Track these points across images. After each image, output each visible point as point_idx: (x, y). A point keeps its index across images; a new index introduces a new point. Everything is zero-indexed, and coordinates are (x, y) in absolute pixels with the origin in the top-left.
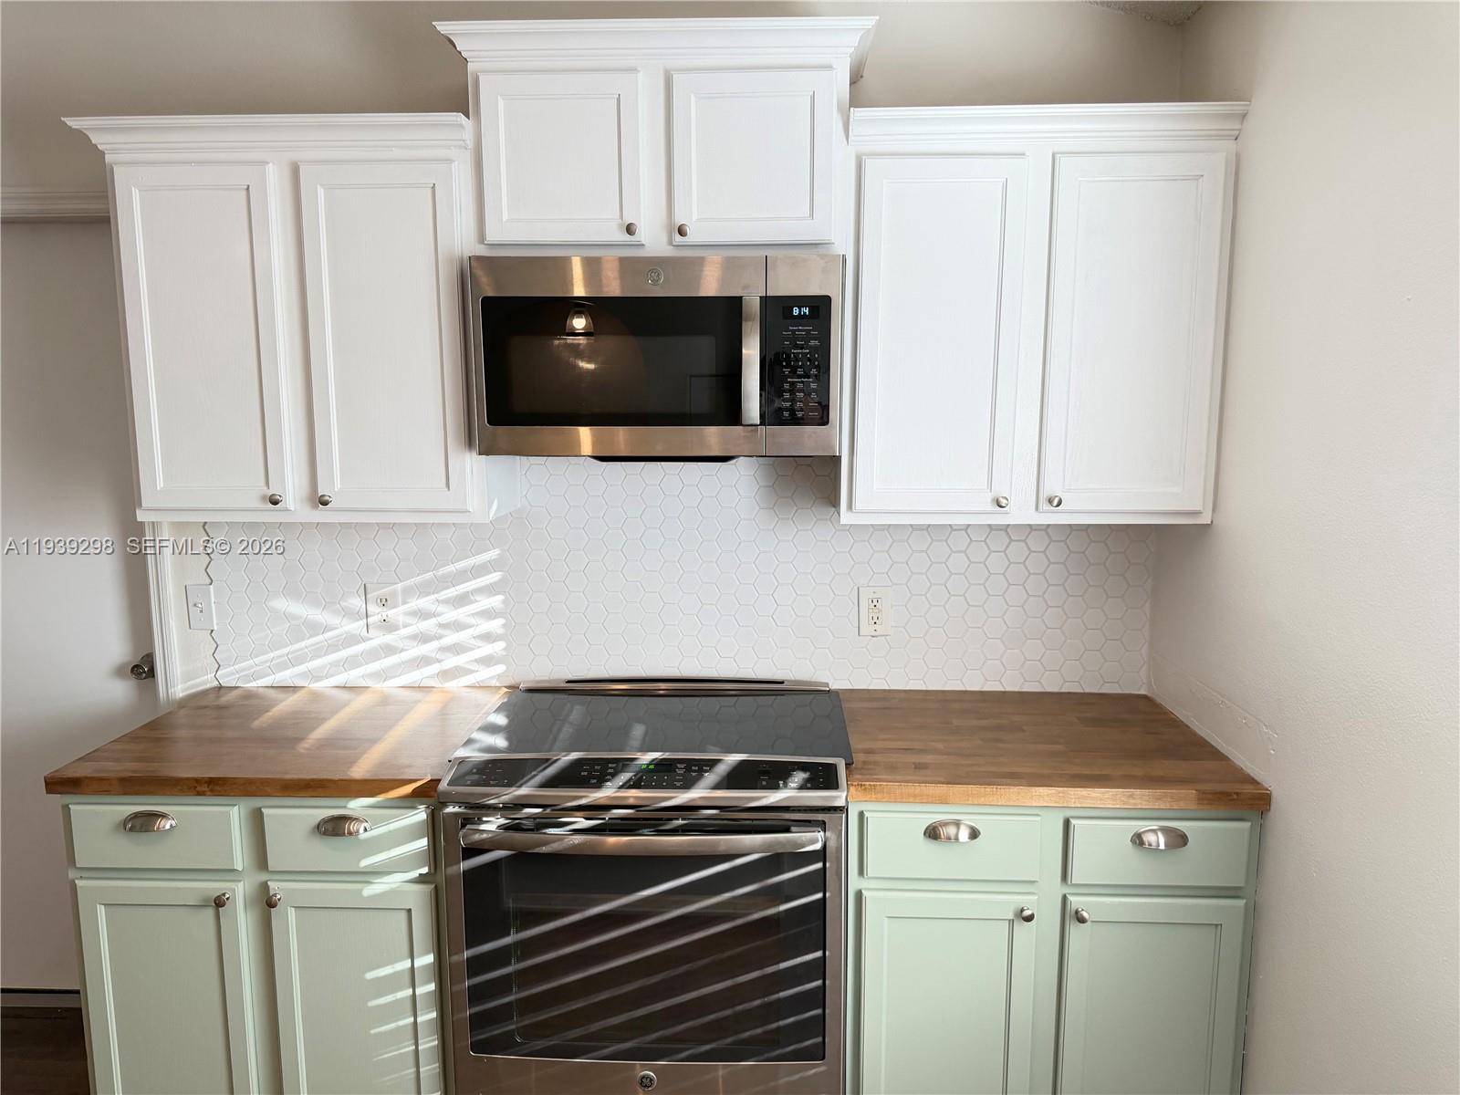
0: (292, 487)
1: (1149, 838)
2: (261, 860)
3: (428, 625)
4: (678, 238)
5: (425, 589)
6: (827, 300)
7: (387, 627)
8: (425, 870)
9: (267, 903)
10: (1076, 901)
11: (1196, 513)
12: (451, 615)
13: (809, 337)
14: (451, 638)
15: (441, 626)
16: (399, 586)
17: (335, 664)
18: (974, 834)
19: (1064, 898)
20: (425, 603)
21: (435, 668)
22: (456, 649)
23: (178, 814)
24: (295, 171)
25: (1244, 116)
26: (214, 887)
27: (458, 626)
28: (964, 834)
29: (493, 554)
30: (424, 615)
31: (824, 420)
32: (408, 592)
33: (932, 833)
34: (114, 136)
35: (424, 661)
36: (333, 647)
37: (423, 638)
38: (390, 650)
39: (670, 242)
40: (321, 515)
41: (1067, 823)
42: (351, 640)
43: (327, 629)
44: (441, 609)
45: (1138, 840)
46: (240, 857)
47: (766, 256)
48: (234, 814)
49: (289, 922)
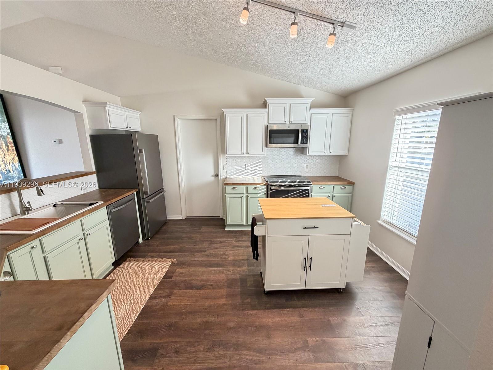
0: (245, 151)
1: (342, 188)
2: (247, 192)
3: (253, 169)
4: (291, 123)
5: (252, 165)
6: (308, 130)
7: (248, 169)
8: (265, 193)
9: (247, 197)
10: (334, 195)
11: (346, 154)
12: (255, 168)
13: (306, 134)
14: (255, 171)
15: (254, 169)
16: (250, 164)
17: (241, 174)
18: (324, 188)
19: (333, 195)
20: (252, 166)
21: (253, 174)
22: (256, 172)
23: (238, 187)
24: (247, 115)
25: (353, 110)
26: (242, 195)
27: (256, 169)
28: (323, 188)
29: (261, 160)
30: (252, 168)
31: (307, 143)
32: (251, 165)
33: (320, 188)
34: (226, 111)
35: (252, 174)
36: (241, 172)
37: (252, 171)
38: (248, 172)
39: (289, 123)
40: (248, 155)
41: (334, 186)
42: (243, 171)
43: (240, 170)
44: (254, 167)
45: (341, 188)
46: (245, 192)
47: (302, 124)
48: (244, 187)
49: (249, 199)
